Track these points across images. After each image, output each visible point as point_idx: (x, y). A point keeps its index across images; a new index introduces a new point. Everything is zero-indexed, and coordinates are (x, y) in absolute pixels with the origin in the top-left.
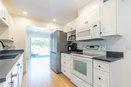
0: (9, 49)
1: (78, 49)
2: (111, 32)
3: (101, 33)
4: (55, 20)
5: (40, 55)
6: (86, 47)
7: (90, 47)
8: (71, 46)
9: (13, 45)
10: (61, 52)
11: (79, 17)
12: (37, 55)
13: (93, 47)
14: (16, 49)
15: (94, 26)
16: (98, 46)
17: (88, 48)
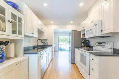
0: (46, 44)
1: (90, 45)
2: (109, 29)
3: (102, 31)
4: (72, 22)
5: (66, 49)
6: (95, 44)
7: (99, 44)
8: (83, 43)
9: (47, 42)
10: (75, 47)
11: (89, 17)
12: (64, 49)
13: (101, 44)
14: (49, 44)
15: (96, 25)
16: (105, 43)
17: (96, 45)
